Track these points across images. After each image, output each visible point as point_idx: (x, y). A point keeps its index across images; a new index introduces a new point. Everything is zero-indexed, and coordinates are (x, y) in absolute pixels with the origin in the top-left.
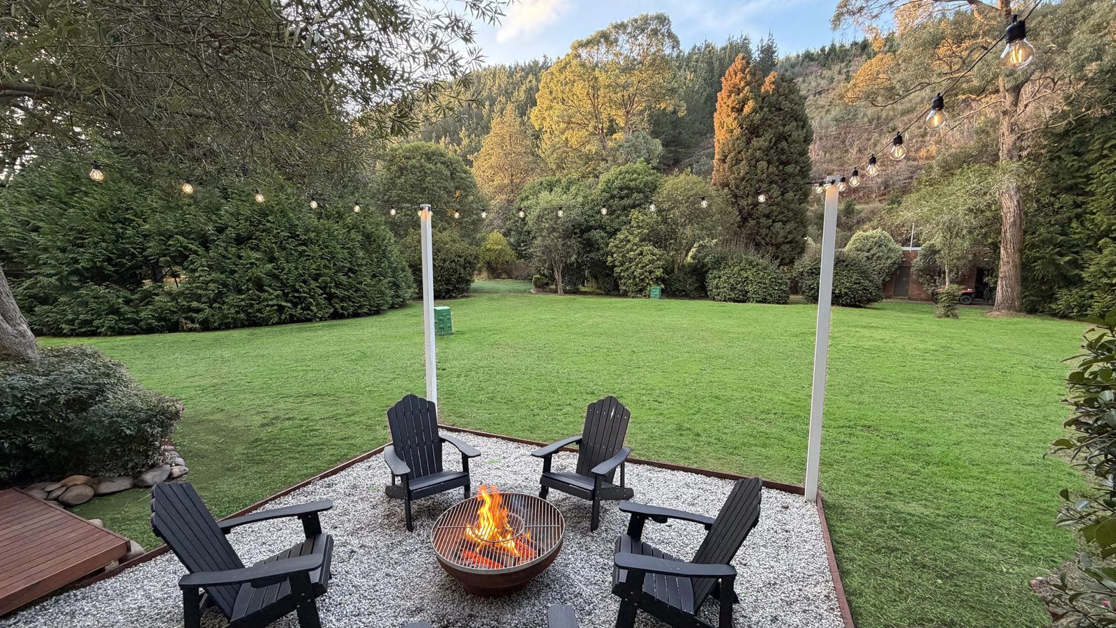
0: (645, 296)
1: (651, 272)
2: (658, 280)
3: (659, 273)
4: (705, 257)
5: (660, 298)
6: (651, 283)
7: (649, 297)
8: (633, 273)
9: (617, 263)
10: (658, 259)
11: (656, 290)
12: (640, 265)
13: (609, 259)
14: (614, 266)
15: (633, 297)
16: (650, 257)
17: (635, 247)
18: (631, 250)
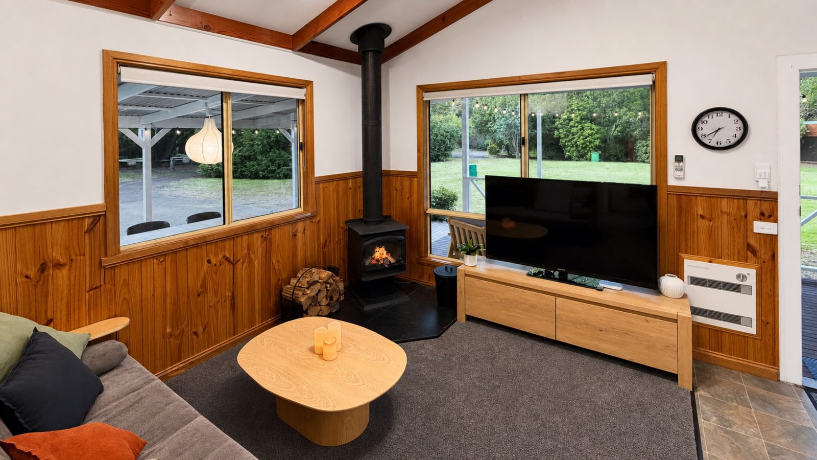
0: (587, 160)
1: (590, 142)
2: (597, 148)
3: (597, 142)
4: (634, 131)
5: (600, 161)
6: (591, 149)
7: (590, 160)
8: (576, 142)
9: (562, 136)
10: (597, 133)
11: (595, 155)
12: (581, 137)
13: (556, 133)
14: (560, 138)
15: (577, 161)
16: (589, 132)
17: (577, 124)
18: (574, 127)
